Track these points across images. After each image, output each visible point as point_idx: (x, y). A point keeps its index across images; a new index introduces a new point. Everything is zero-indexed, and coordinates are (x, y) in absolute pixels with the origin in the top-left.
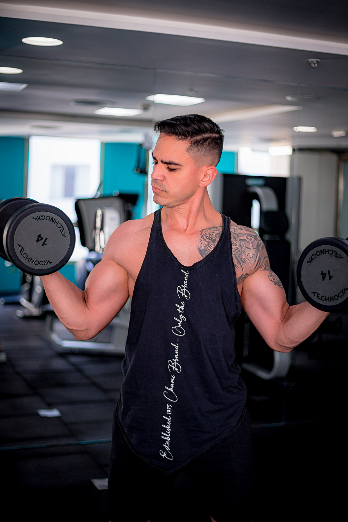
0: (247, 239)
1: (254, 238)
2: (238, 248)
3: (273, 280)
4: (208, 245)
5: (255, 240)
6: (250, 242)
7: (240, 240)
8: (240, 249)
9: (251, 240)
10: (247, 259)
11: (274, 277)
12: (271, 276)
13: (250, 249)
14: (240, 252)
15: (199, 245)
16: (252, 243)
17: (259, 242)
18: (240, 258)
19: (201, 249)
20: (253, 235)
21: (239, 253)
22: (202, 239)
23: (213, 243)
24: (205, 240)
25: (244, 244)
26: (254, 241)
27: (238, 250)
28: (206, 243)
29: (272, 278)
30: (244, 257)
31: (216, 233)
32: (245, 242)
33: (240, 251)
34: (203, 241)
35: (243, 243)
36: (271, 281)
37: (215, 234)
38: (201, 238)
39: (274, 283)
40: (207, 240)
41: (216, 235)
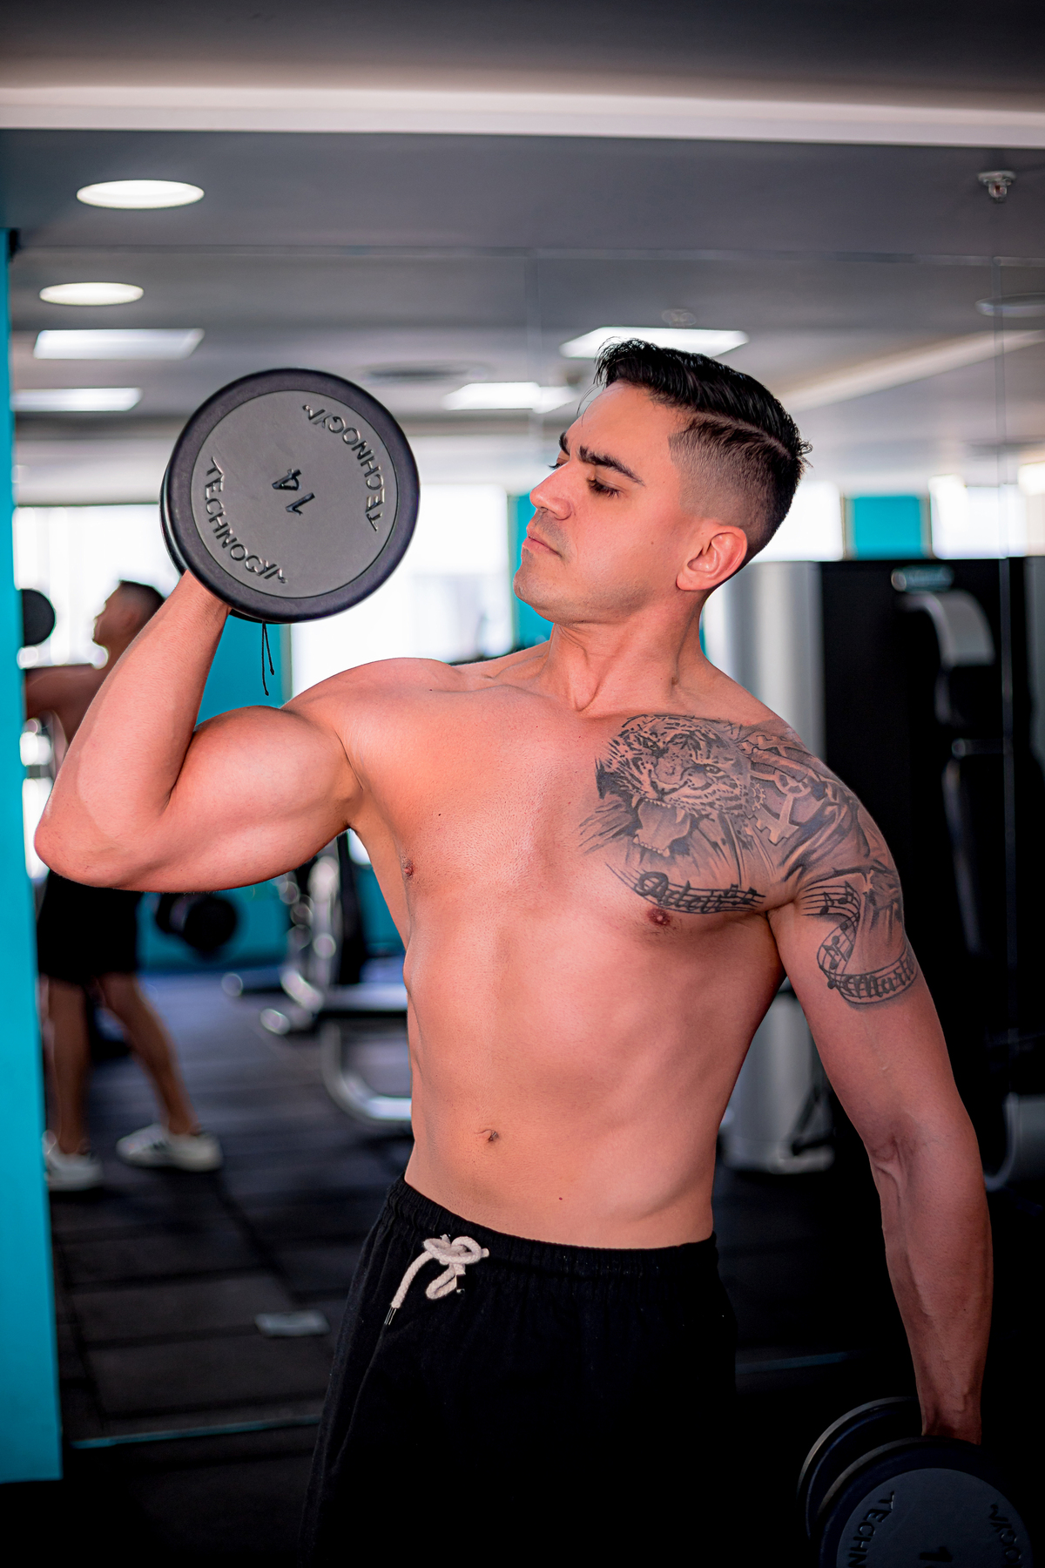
0: (779, 785)
1: (809, 790)
2: (737, 798)
3: (827, 967)
4: (635, 761)
5: (813, 799)
6: (790, 797)
7: (752, 778)
8: (743, 802)
9: (795, 790)
10: (757, 841)
11: (837, 958)
12: (828, 949)
13: (777, 816)
14: (741, 812)
15: (606, 756)
16: (795, 800)
17: (830, 809)
18: (737, 828)
19: (607, 770)
20: (812, 780)
21: (736, 812)
22: (620, 740)
23: (654, 759)
24: (629, 745)
25: (762, 796)
26: (805, 798)
27: (734, 803)
28: (630, 755)
29: (828, 959)
30: (749, 831)
31: (677, 732)
32: (770, 792)
33: (740, 807)
34: (623, 748)
35: (758, 791)
36: (822, 967)
37: (672, 733)
38: (621, 735)
39: (827, 980)
40: (636, 745)
41: (676, 736)
